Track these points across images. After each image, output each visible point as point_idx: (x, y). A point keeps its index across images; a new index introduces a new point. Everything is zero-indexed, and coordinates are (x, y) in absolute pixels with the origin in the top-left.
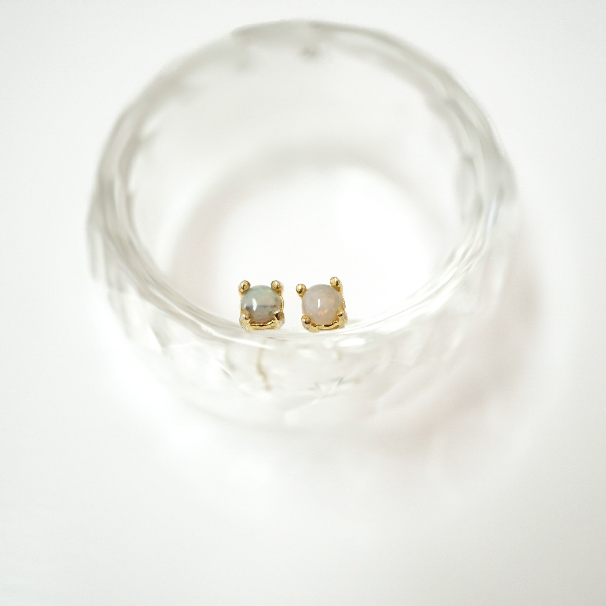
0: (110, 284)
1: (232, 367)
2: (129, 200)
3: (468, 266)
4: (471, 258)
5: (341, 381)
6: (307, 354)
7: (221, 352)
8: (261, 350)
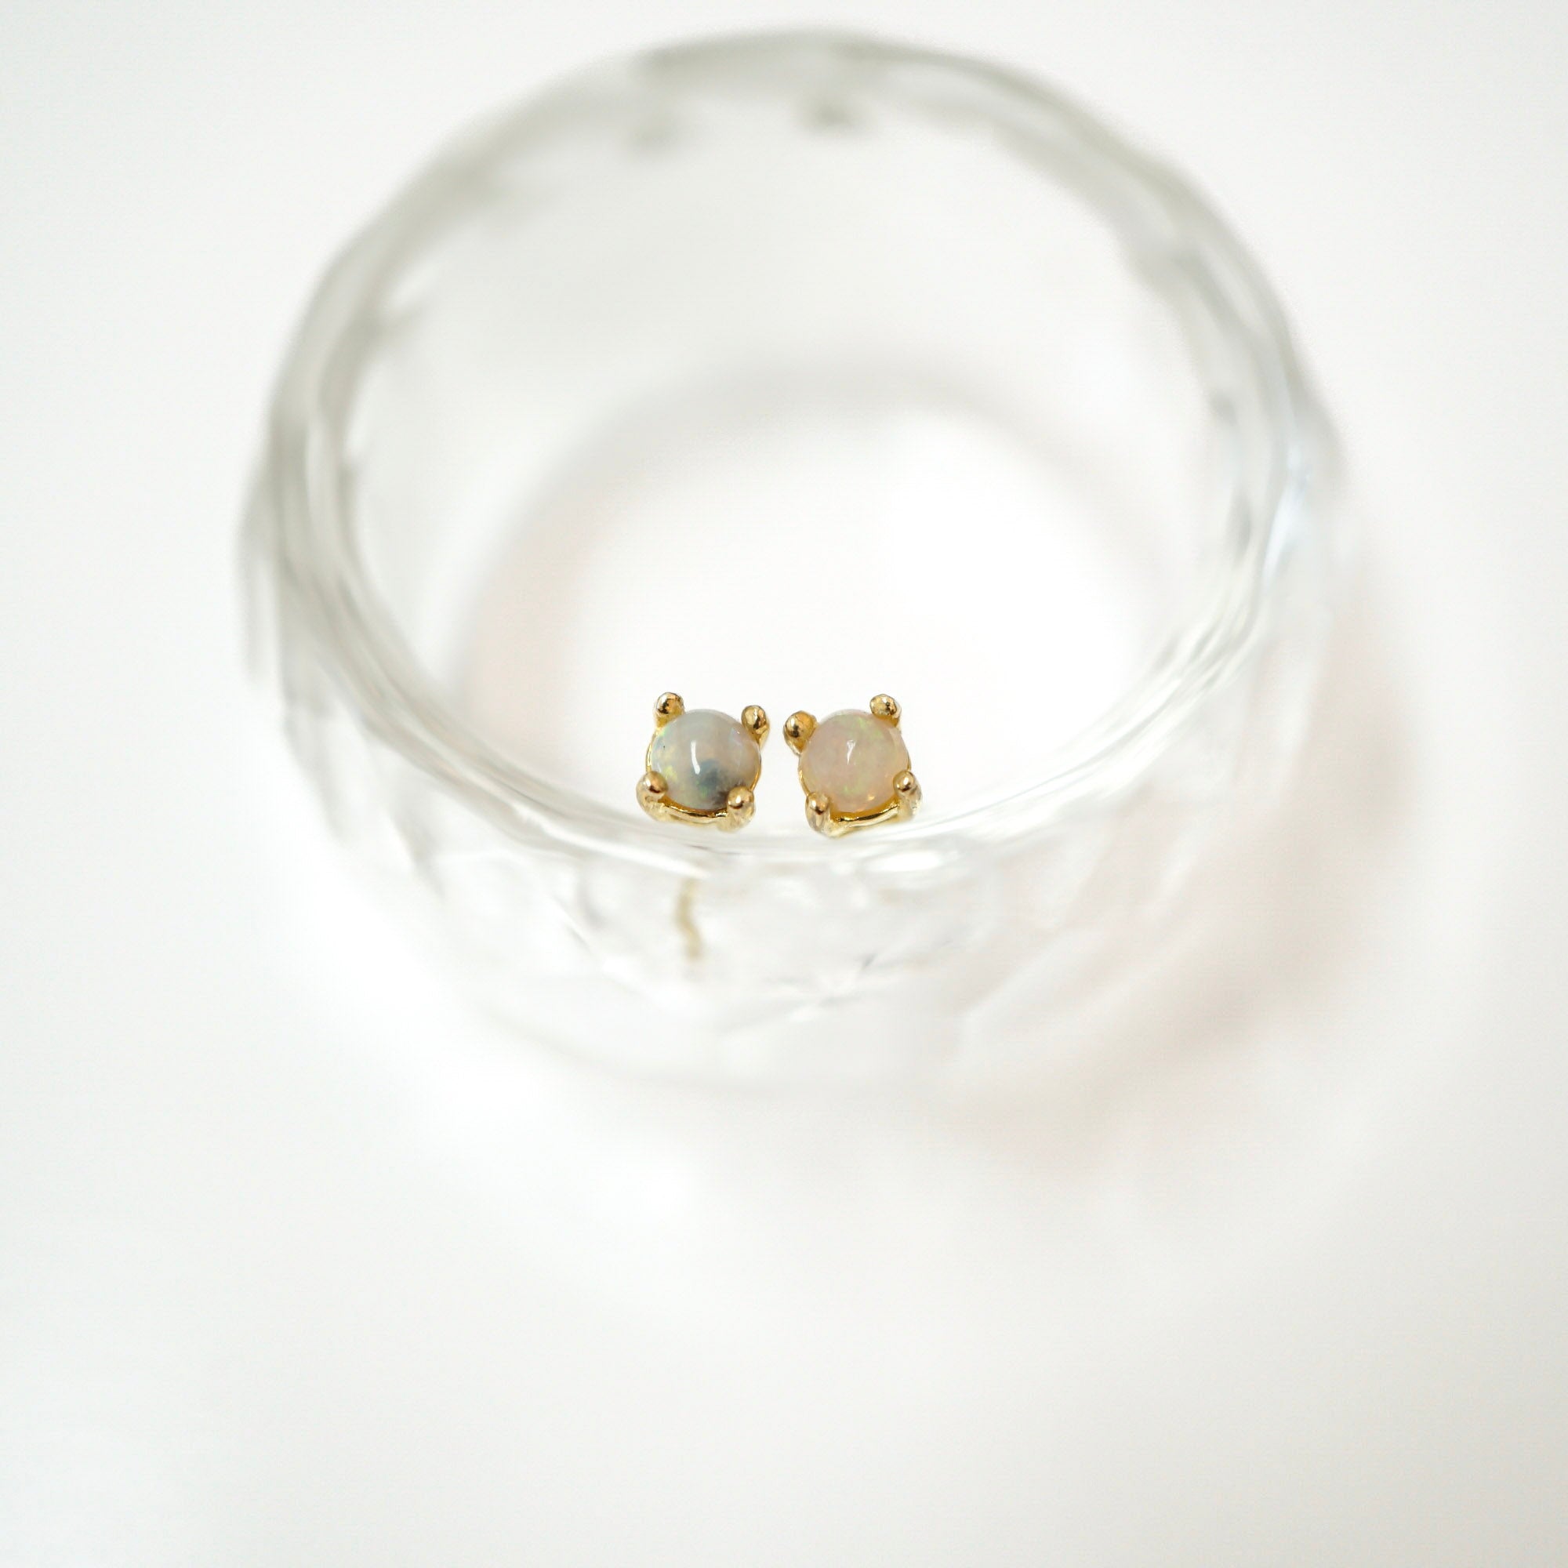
0: (290, 693)
1: (593, 917)
2: (345, 480)
3: (1210, 674)
4: (1219, 654)
5: (867, 962)
6: (792, 889)
7: (566, 880)
8: (690, 883)
